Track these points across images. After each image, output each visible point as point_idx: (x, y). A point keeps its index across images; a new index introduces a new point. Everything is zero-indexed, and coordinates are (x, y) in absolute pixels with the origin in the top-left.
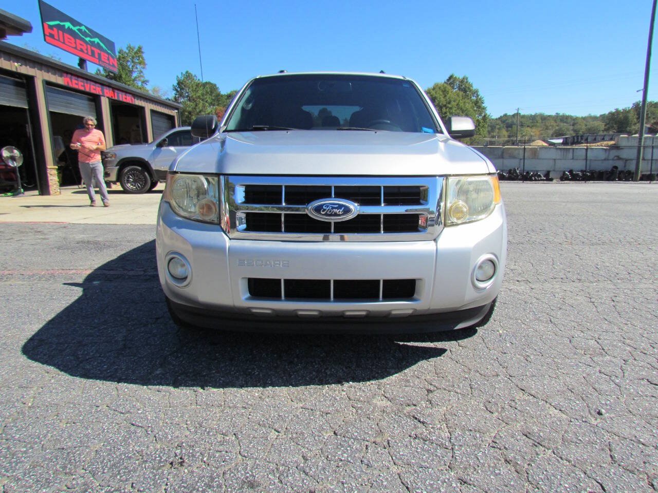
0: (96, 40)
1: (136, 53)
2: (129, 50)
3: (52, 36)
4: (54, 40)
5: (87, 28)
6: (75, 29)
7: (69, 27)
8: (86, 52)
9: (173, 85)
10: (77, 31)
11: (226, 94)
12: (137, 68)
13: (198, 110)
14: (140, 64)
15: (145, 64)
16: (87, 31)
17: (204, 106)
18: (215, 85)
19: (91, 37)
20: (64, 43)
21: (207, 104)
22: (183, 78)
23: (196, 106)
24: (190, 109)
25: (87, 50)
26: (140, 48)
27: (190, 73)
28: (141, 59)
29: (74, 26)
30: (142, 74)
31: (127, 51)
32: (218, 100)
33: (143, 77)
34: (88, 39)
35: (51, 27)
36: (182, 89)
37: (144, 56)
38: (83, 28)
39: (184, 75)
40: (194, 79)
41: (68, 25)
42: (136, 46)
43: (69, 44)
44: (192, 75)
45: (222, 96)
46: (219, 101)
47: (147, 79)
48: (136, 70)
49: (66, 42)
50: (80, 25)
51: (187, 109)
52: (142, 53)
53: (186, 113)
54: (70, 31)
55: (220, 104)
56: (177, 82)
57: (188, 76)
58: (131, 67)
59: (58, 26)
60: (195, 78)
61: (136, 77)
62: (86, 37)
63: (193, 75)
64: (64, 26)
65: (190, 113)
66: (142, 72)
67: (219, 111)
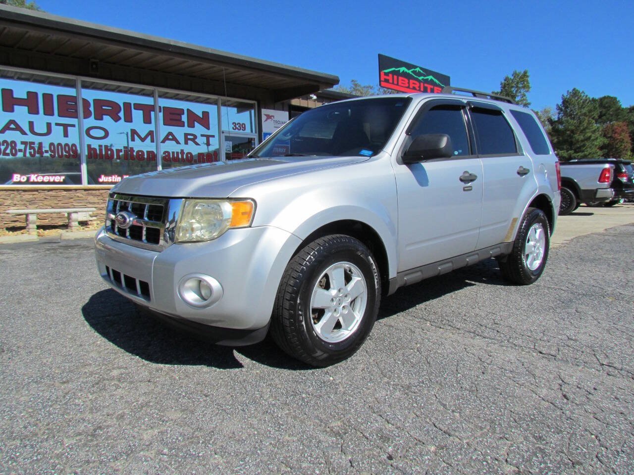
0: (430, 77)
1: (522, 78)
2: (515, 77)
3: (387, 81)
4: (389, 84)
5: (421, 68)
6: (410, 72)
7: (403, 71)
8: (418, 89)
9: (557, 105)
10: (411, 73)
11: (629, 107)
12: (520, 92)
13: (582, 128)
14: (524, 87)
15: (529, 87)
16: (422, 71)
17: (589, 123)
18: (615, 98)
19: (425, 76)
20: (398, 84)
21: (594, 121)
22: (568, 96)
23: (580, 123)
24: (573, 128)
25: (420, 87)
26: (525, 73)
27: (577, 90)
28: (525, 83)
29: (409, 69)
30: (524, 98)
31: (512, 78)
32: (617, 115)
33: (526, 100)
34: (420, 78)
35: (387, 74)
36: (567, 107)
37: (529, 79)
38: (418, 69)
39: (570, 93)
40: (581, 96)
41: (402, 69)
42: (521, 71)
43: (402, 85)
44: (579, 92)
45: (623, 110)
46: (619, 115)
47: (529, 101)
48: (519, 94)
49: (400, 84)
50: (415, 67)
51: (570, 127)
52: (528, 76)
53: (568, 132)
54: (405, 75)
55: (620, 118)
56: (562, 101)
57: (575, 93)
58: (514, 92)
59: (393, 73)
60: (583, 95)
61: (518, 101)
62: (419, 76)
63: (581, 92)
64: (399, 71)
65: (572, 131)
66: (525, 95)
67: (616, 127)
